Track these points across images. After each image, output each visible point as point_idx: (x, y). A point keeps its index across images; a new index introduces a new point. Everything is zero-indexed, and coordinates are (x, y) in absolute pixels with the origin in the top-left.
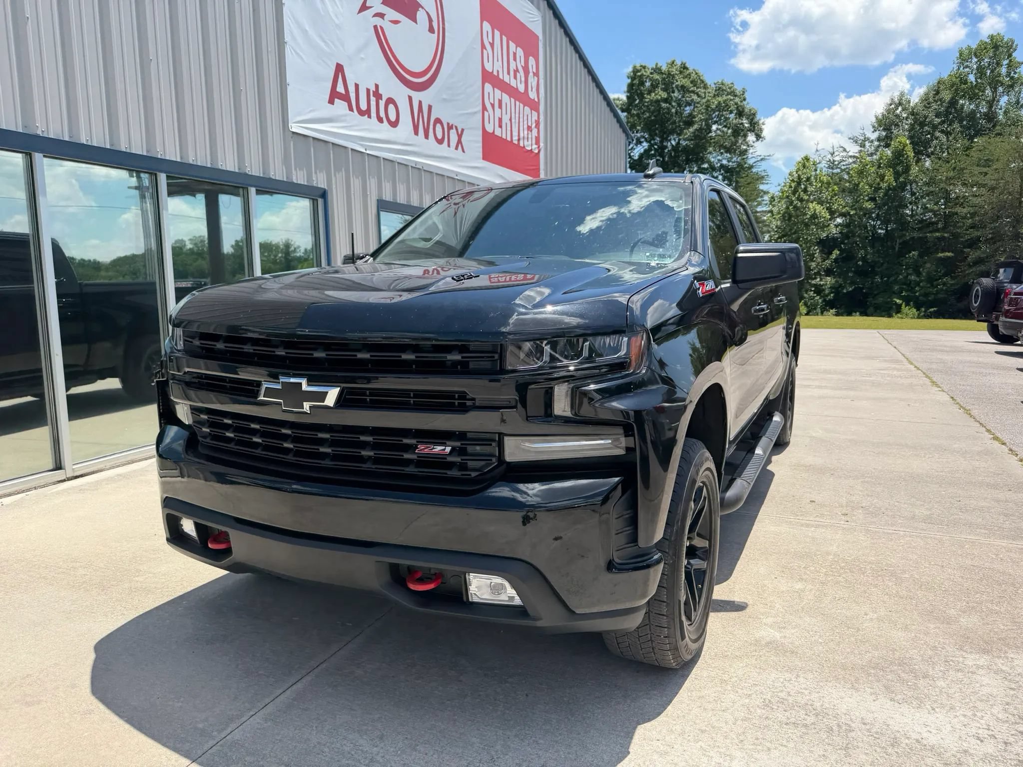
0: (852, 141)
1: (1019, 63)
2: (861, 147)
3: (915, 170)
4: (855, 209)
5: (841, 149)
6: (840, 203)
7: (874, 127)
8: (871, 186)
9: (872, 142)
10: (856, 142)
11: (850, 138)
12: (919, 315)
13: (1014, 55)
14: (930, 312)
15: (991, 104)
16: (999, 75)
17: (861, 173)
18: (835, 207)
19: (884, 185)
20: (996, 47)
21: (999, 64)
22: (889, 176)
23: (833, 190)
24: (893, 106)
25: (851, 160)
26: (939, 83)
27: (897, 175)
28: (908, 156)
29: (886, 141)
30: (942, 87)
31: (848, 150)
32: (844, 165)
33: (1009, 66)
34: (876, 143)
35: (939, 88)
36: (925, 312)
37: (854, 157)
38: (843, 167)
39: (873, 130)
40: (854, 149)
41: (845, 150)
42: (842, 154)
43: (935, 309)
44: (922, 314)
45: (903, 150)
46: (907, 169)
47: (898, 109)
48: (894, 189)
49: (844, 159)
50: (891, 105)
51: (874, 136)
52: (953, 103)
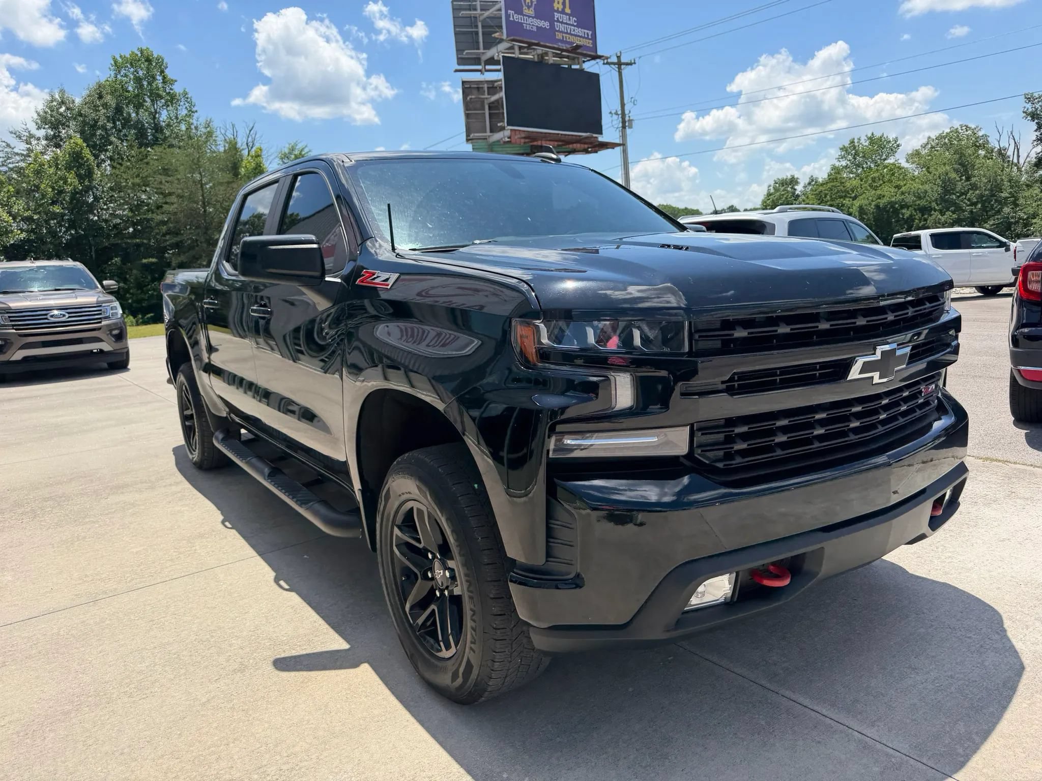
0: (15, 136)
1: (172, 80)
2: (27, 144)
3: (97, 174)
4: (39, 213)
5: (4, 144)
6: (19, 206)
7: (37, 124)
8: (53, 189)
9: (38, 139)
10: (20, 138)
11: (11, 133)
12: (137, 322)
13: (167, 72)
14: (148, 318)
15: (154, 115)
16: (158, 88)
17: (38, 173)
18: (15, 210)
19: (69, 189)
20: (148, 60)
21: (154, 78)
22: (72, 178)
23: (9, 191)
24: (55, 103)
25: (18, 158)
26: (100, 87)
27: (80, 177)
28: (88, 159)
29: (55, 141)
30: (104, 92)
31: (12, 146)
32: (10, 163)
33: (164, 82)
34: (44, 142)
35: (101, 92)
36: (142, 318)
37: (22, 155)
38: (11, 166)
39: (37, 127)
40: (21, 147)
41: (8, 145)
42: (6, 150)
43: (152, 314)
44: (141, 320)
45: (81, 151)
46: (90, 174)
47: (61, 107)
48: (80, 192)
49: (10, 156)
50: (52, 101)
51: (41, 133)
52: (119, 110)
